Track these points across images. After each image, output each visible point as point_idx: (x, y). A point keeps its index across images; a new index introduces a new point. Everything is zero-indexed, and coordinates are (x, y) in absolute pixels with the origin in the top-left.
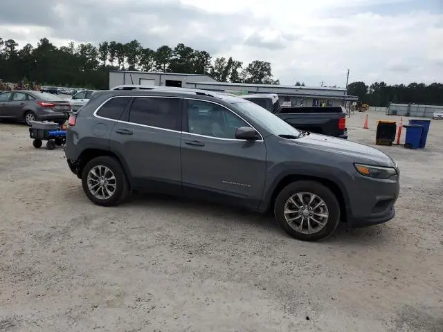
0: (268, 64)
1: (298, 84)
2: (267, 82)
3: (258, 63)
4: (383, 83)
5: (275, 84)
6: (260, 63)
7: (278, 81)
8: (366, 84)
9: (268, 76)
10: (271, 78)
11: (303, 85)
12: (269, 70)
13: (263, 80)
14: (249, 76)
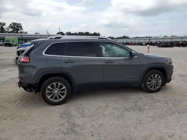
0: (20, 24)
1: (36, 33)
2: (21, 33)
3: (14, 24)
4: (70, 32)
5: (25, 33)
6: (16, 24)
7: (26, 32)
8: (64, 33)
9: (21, 30)
10: (23, 31)
11: (39, 34)
12: (21, 27)
13: (19, 32)
14: (11, 30)
